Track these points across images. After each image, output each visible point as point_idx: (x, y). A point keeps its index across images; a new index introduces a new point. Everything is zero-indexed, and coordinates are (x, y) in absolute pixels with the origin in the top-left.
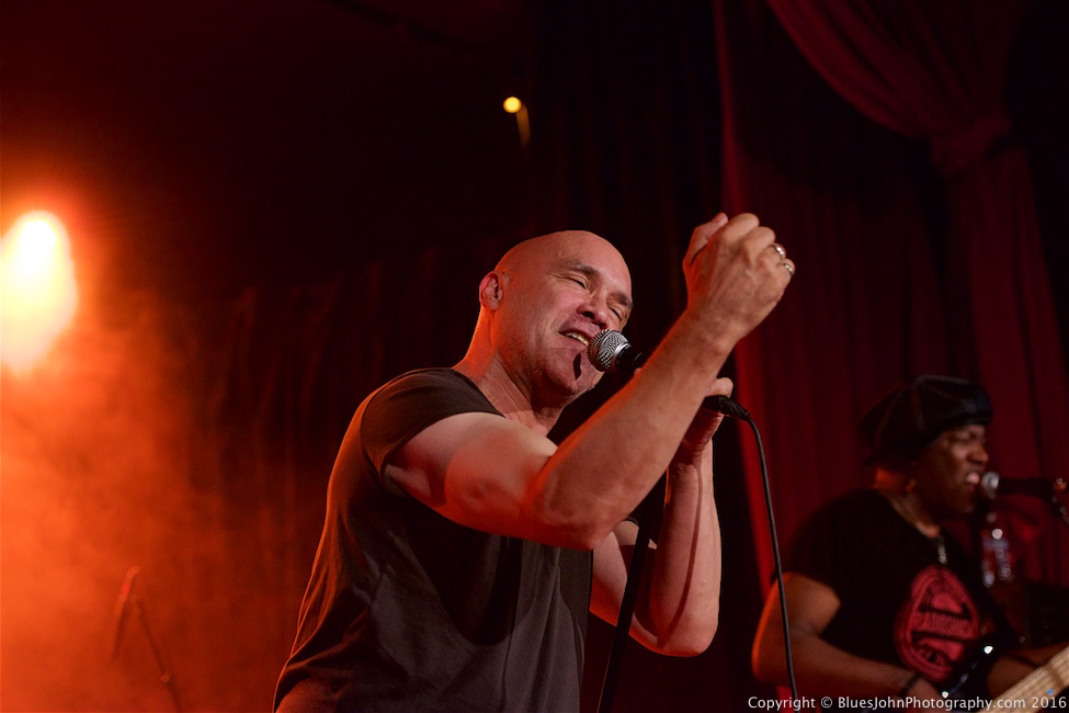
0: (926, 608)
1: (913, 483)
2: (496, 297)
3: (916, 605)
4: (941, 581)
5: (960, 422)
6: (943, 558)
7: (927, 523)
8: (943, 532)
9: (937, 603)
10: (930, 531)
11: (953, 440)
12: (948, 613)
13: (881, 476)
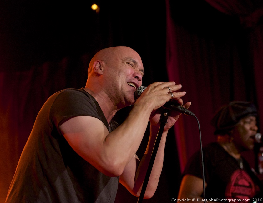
0: (236, 185)
1: (232, 139)
2: (101, 69)
3: (233, 184)
4: (241, 175)
5: (246, 115)
6: (242, 166)
7: (236, 154)
8: (241, 157)
9: (240, 182)
10: (237, 156)
11: (245, 122)
12: (244, 186)
13: (219, 138)
